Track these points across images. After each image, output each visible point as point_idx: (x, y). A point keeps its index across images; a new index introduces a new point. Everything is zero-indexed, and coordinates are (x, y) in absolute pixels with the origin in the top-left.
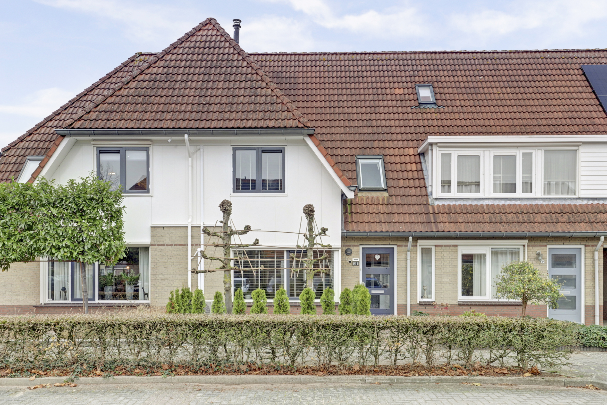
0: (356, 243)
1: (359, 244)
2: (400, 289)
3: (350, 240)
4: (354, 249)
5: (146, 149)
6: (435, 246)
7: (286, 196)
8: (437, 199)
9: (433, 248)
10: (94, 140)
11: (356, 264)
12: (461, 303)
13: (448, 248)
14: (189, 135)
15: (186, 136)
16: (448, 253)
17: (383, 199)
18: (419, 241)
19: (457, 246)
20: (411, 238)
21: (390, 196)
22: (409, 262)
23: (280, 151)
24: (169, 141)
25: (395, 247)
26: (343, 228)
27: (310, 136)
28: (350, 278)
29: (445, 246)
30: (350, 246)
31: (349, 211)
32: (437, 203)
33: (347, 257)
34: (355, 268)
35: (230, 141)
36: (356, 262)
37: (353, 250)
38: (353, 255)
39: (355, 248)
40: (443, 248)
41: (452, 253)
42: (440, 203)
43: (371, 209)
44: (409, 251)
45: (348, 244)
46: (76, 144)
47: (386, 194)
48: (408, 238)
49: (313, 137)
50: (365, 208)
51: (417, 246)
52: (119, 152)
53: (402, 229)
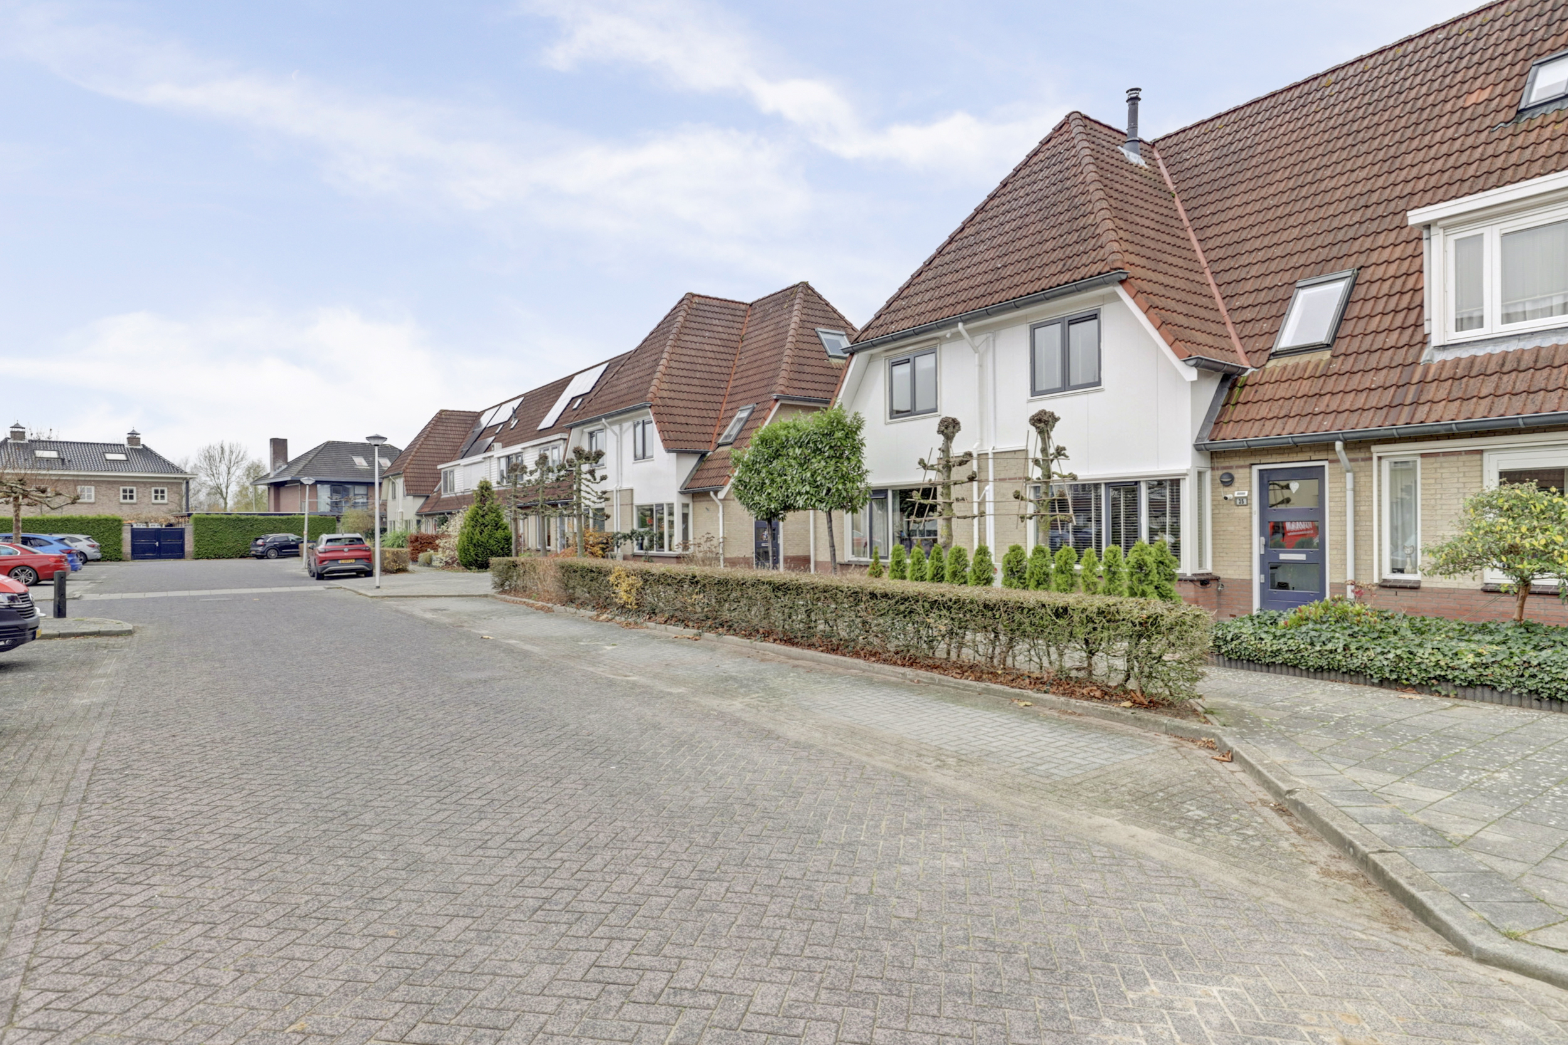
0: (1241, 462)
1: (1248, 462)
2: (1335, 552)
3: (1231, 457)
4: (1239, 474)
5: (933, 351)
6: (1423, 455)
7: (1102, 390)
8: (1444, 347)
9: (1419, 460)
10: (887, 351)
11: (1242, 502)
12: (1489, 588)
13: (1454, 458)
14: (965, 322)
15: (960, 325)
16: (1455, 470)
17: (1317, 365)
18: (1374, 448)
19: (1481, 452)
20: (1339, 445)
21: (1333, 356)
22: (1350, 495)
23: (1094, 316)
24: (948, 336)
25: (1325, 463)
26: (1206, 434)
27: (1122, 282)
28: (1231, 529)
29: (1445, 454)
30: (1231, 467)
31: (1233, 402)
32: (1440, 357)
33: (1226, 489)
34: (1244, 510)
35: (1026, 317)
36: (1241, 499)
37: (1236, 476)
38: (1236, 484)
39: (1240, 471)
40: (1441, 459)
41: (1466, 469)
42: (1449, 356)
43: (1283, 391)
44: (1348, 471)
45: (1227, 464)
46: (871, 358)
47: (1327, 355)
48: (1334, 445)
49: (1126, 284)
50: (1268, 391)
51: (1371, 459)
52: (908, 361)
53: (1325, 426)
